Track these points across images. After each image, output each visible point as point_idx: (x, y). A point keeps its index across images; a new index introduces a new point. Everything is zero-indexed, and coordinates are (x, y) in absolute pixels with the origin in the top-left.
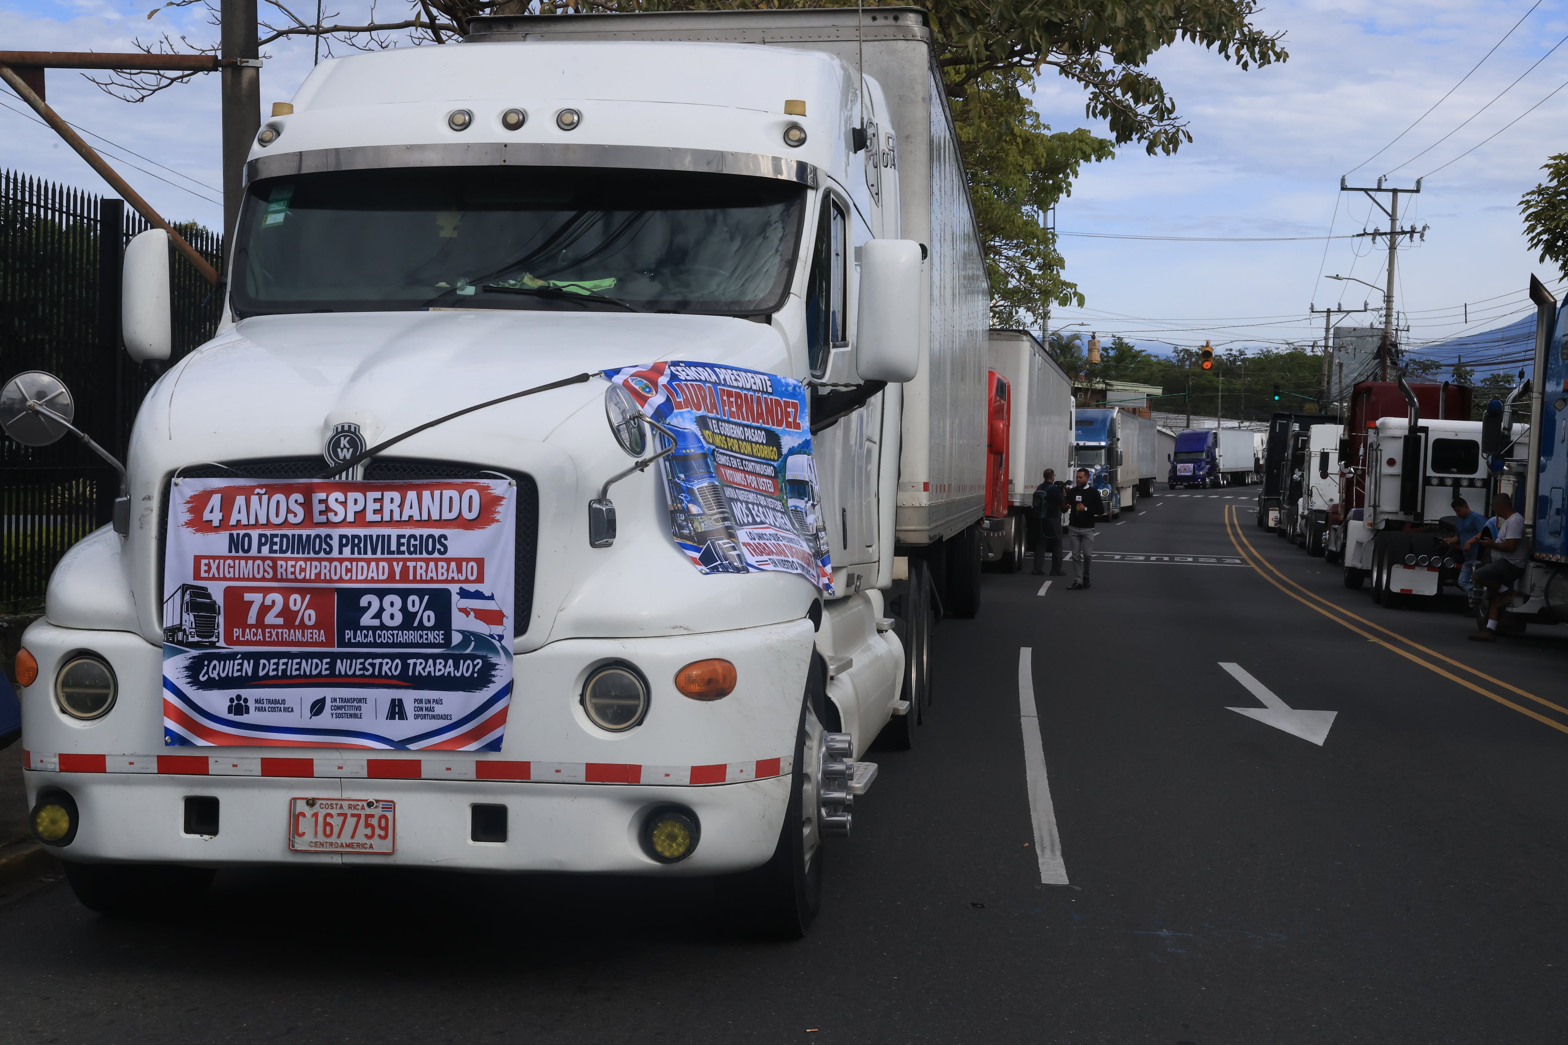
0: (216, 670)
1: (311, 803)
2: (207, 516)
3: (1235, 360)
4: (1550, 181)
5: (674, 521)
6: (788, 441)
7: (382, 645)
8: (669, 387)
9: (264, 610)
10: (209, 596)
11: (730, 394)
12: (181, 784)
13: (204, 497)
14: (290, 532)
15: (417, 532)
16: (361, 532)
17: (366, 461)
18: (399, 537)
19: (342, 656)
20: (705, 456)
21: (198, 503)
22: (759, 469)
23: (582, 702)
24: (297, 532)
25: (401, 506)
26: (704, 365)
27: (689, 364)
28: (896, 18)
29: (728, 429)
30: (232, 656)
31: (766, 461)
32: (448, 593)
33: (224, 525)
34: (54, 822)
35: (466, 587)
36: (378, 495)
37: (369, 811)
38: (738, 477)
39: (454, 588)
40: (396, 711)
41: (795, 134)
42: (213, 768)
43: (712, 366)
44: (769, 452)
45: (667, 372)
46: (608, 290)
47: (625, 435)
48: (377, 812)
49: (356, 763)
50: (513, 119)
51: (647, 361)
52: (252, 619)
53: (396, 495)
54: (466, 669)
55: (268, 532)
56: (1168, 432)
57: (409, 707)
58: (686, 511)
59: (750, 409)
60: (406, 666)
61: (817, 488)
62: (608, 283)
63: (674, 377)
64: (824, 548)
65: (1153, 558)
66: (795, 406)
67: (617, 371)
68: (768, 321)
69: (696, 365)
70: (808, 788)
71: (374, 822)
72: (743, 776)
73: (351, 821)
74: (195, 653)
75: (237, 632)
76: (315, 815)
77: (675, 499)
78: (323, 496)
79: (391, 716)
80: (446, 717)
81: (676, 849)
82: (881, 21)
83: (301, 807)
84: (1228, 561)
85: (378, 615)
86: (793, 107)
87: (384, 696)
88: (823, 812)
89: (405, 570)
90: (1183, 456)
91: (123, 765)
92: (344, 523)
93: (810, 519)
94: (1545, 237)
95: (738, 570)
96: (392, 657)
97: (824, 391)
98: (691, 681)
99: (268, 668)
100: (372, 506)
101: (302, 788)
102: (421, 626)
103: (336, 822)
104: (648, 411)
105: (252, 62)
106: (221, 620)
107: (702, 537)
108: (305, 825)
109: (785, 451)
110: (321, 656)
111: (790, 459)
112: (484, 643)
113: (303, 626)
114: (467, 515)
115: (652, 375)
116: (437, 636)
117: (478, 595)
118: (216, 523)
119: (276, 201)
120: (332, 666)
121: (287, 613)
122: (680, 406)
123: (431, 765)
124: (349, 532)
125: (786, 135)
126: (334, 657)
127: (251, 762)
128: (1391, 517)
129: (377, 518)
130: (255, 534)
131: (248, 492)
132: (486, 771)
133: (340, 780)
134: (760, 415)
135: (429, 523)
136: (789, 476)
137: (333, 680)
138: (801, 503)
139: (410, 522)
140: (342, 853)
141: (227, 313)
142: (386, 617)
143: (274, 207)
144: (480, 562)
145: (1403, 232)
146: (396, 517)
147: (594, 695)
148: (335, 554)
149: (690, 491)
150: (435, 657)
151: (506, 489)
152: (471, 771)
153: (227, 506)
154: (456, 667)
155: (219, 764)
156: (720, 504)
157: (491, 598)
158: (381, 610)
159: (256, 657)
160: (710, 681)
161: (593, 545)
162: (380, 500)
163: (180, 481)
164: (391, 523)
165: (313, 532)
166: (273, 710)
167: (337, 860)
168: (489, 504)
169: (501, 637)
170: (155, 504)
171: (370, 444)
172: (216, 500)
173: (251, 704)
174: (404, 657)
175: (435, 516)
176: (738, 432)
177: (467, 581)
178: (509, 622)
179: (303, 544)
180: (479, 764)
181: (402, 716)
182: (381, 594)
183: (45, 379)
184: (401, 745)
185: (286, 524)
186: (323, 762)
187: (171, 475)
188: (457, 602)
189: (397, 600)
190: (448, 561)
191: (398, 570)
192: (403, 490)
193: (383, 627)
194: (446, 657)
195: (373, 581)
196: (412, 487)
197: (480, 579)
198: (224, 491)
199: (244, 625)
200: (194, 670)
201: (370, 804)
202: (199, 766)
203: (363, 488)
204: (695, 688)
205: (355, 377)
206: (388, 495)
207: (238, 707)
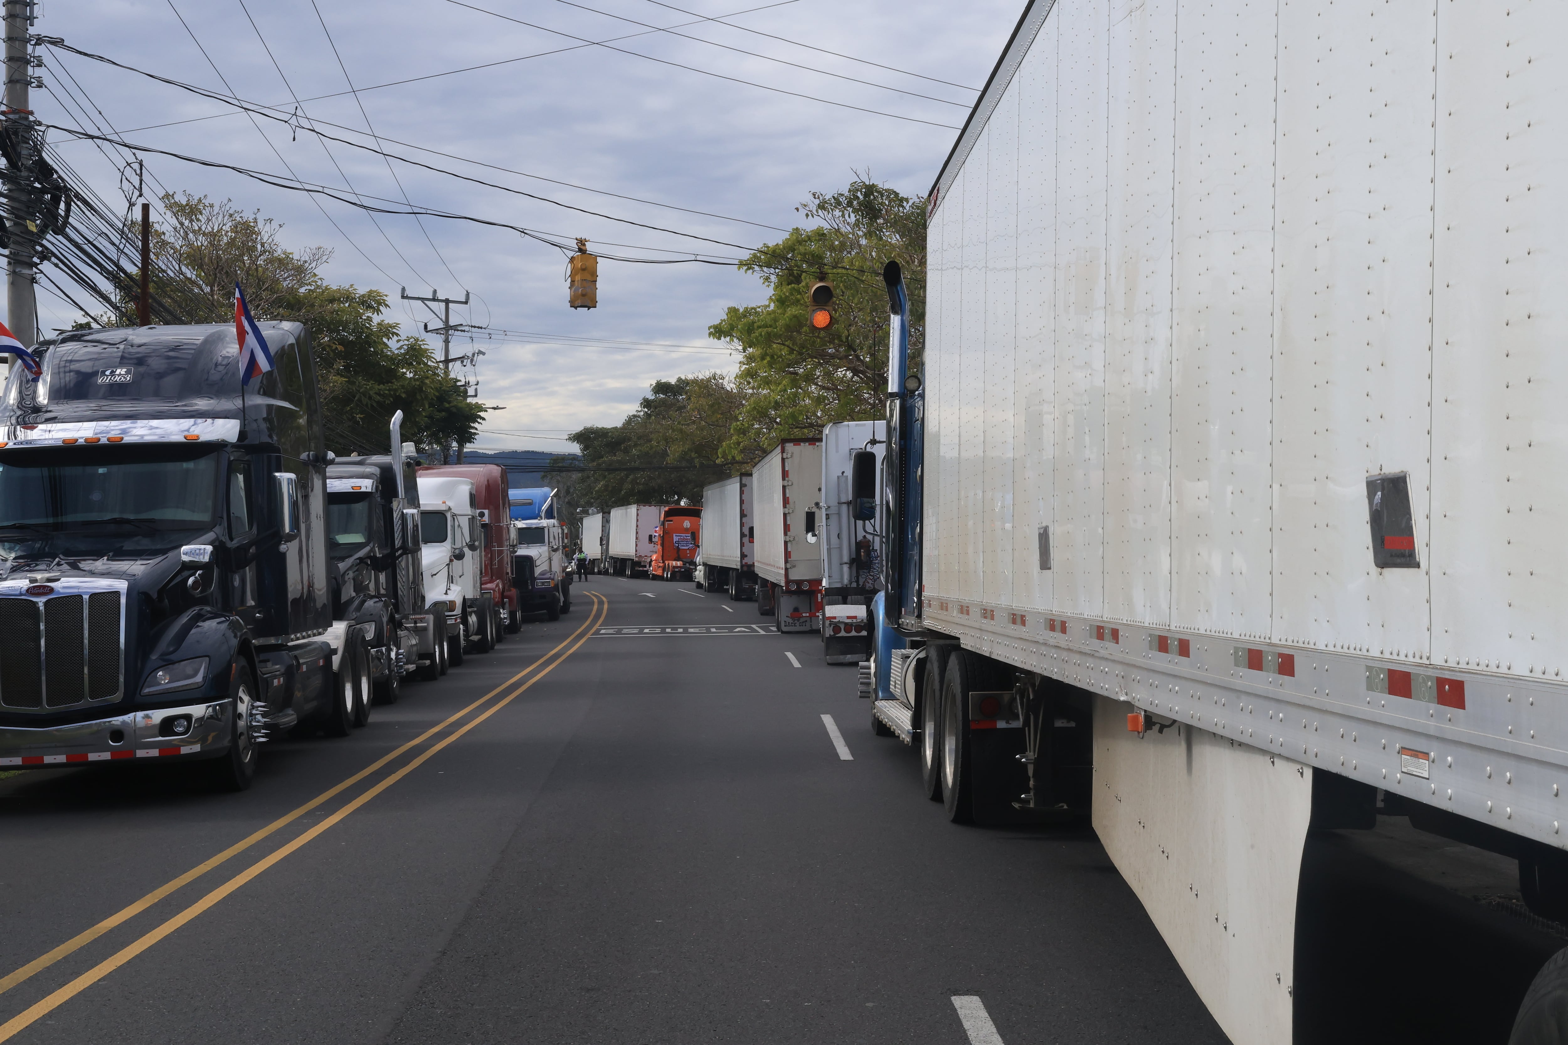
65: (681, 630)
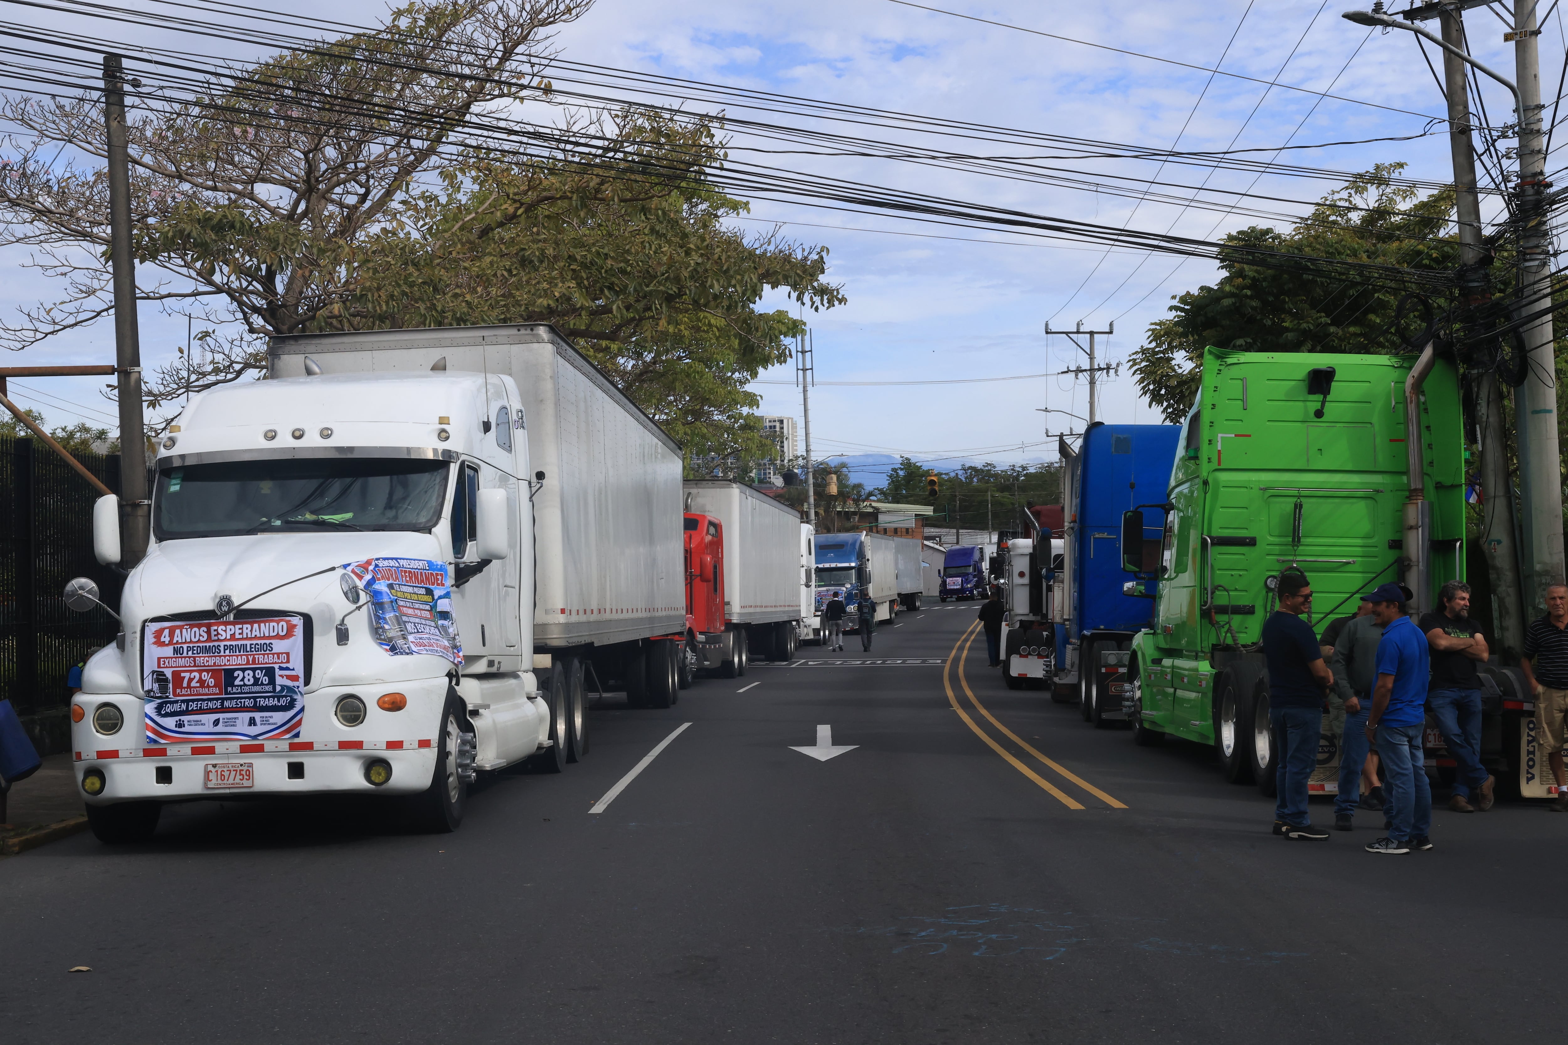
0: (169, 708)
1: (214, 766)
2: (162, 639)
3: (1018, 475)
4: (1150, 343)
5: (377, 633)
6: (437, 593)
7: (245, 693)
8: (374, 571)
9: (191, 680)
10: (165, 675)
11: (405, 572)
12: (154, 761)
13: (161, 631)
14: (201, 645)
15: (259, 642)
16: (234, 643)
17: (234, 612)
18: (251, 645)
19: (227, 699)
20: (392, 602)
21: (158, 634)
22: (421, 607)
23: (336, 714)
24: (204, 644)
25: (251, 631)
26: (392, 559)
27: (385, 559)
28: (532, 330)
29: (404, 589)
30: (177, 702)
31: (426, 603)
32: (273, 668)
33: (171, 643)
34: (93, 784)
35: (282, 665)
36: (240, 626)
37: (241, 768)
38: (410, 611)
39: (276, 666)
40: (252, 722)
41: (444, 435)
42: (169, 753)
43: (396, 559)
44: (428, 598)
45: (373, 563)
46: (348, 520)
47: (350, 595)
48: (245, 768)
49: (235, 746)
50: (297, 434)
51: (364, 558)
52: (185, 684)
53: (249, 626)
54: (283, 702)
55: (191, 645)
56: (941, 549)
57: (258, 720)
58: (382, 628)
59: (416, 578)
60: (256, 702)
61: (454, 615)
62: (349, 515)
63: (377, 566)
64: (458, 644)
66: (441, 575)
67: (349, 565)
68: (430, 533)
69: (388, 559)
70: (452, 760)
71: (244, 773)
72: (411, 747)
73: (233, 773)
74: (159, 701)
75: (178, 691)
76: (217, 771)
77: (377, 623)
78: (216, 628)
79: (250, 725)
80: (275, 724)
81: (381, 779)
82: (523, 332)
83: (210, 768)
84: (931, 661)
85: (243, 680)
86: (443, 420)
87: (247, 716)
88: (460, 770)
89: (254, 659)
90: (952, 571)
91: (127, 754)
92: (225, 639)
93: (451, 630)
94: (1151, 387)
95: (408, 654)
96: (249, 698)
97: (462, 566)
98: (384, 702)
99: (193, 706)
100: (238, 631)
101: (210, 760)
102: (262, 684)
103: (226, 774)
104: (361, 584)
105: (137, 369)
106: (171, 685)
107: (390, 639)
108: (212, 776)
109: (436, 597)
110: (217, 699)
111: (439, 601)
112: (291, 690)
113: (208, 686)
114: (281, 634)
115: (366, 566)
116: (269, 688)
117: (287, 669)
118: (167, 642)
119: (174, 478)
120: (222, 704)
121: (201, 682)
122: (379, 579)
123: (269, 745)
124: (228, 643)
125: (439, 435)
126: (223, 700)
127: (186, 749)
128: (1024, 618)
129: (241, 636)
130: (185, 646)
131: (181, 628)
132: (294, 747)
133: (227, 755)
134: (422, 581)
135: (264, 638)
136: (439, 609)
137: (223, 710)
138: (445, 623)
139: (256, 638)
140: (229, 788)
141: (152, 538)
142: (246, 681)
143: (174, 481)
144: (288, 654)
145: (1100, 369)
146: (249, 636)
147: (341, 711)
148: (222, 653)
149: (384, 619)
150: (269, 697)
151: (298, 621)
152: (287, 747)
153: (172, 635)
154: (279, 701)
155: (172, 751)
156: (399, 624)
157: (293, 670)
158: (244, 677)
159: (187, 701)
160: (393, 703)
161: (338, 644)
162: (242, 629)
163: (149, 624)
164: (247, 638)
165: (211, 644)
166: (196, 725)
167: (228, 791)
168: (291, 628)
169: (298, 687)
170: (138, 635)
171: (236, 604)
172: (166, 632)
173: (186, 723)
174: (255, 698)
175: (267, 635)
176: (410, 590)
177: (282, 662)
178: (302, 680)
179: (207, 650)
180: (290, 744)
181: (255, 724)
182: (244, 670)
183: (83, 580)
184: (255, 737)
185: (199, 641)
186: (220, 747)
187: (145, 621)
188: (278, 672)
189: (251, 673)
190: (273, 654)
191: (251, 659)
192: (252, 624)
193: (245, 685)
194: (273, 697)
195: (240, 664)
196: (256, 622)
197: (288, 662)
198: (170, 628)
199: (182, 688)
200: (159, 709)
201: (241, 765)
202: (162, 752)
203: (233, 624)
204: (387, 706)
205: (228, 571)
206: (245, 626)
207: (180, 725)
